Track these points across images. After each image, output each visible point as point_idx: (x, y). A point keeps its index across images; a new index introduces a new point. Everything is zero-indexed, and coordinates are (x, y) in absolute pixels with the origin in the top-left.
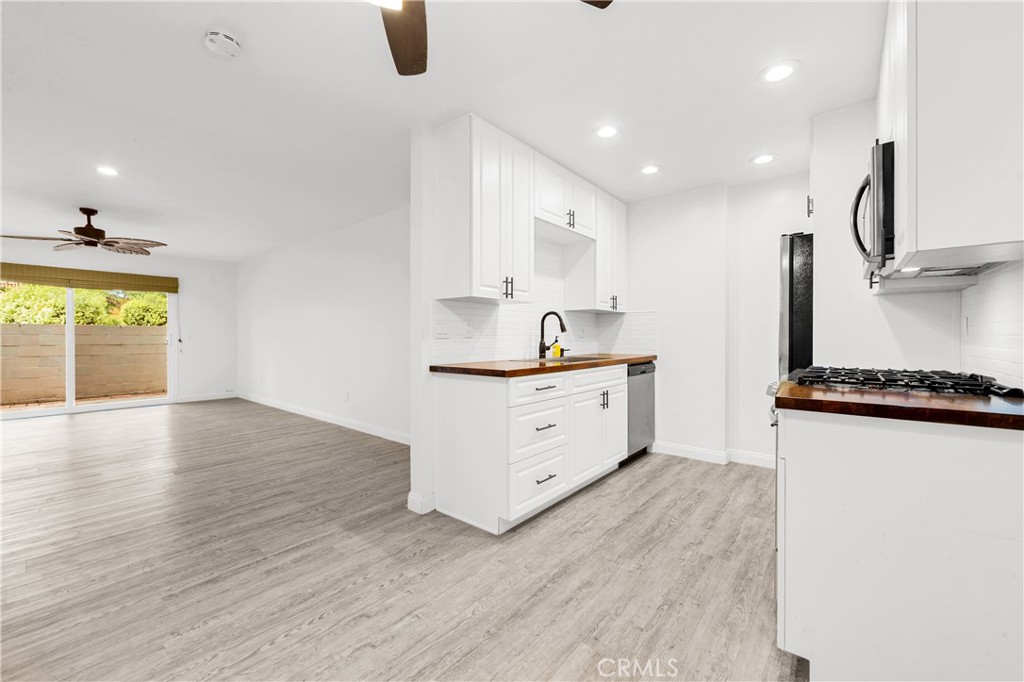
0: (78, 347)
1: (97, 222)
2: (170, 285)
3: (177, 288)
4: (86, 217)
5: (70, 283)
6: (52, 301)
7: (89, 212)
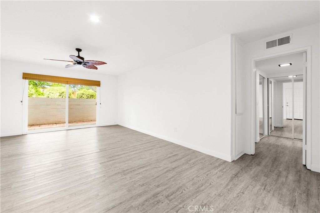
0: (70, 105)
1: (81, 54)
2: (97, 84)
3: (100, 85)
4: (77, 52)
5: (67, 83)
7: (79, 50)
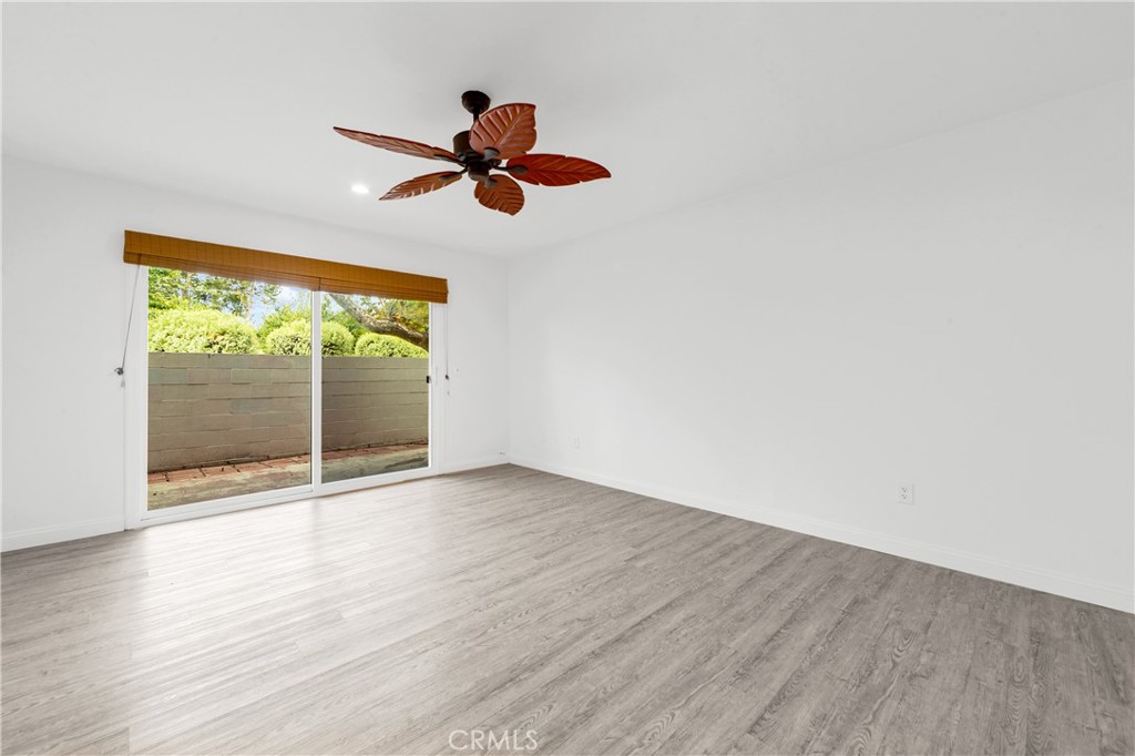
6: (204, 329)
